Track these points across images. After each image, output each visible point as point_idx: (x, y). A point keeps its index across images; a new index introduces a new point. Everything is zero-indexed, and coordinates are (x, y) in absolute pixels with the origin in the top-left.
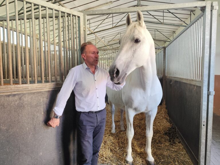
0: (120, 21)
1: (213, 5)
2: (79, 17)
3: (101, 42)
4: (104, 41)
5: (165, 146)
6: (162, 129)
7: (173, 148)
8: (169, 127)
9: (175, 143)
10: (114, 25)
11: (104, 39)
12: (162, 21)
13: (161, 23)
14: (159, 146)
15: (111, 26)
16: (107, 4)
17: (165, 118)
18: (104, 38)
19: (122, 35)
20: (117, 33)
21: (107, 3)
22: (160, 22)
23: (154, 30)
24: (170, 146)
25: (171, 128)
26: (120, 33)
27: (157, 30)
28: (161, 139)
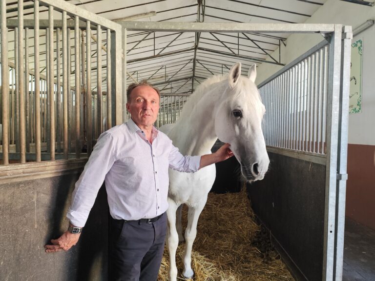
0: (167, 46)
1: (345, 32)
2: (113, 32)
3: (132, 80)
4: (136, 79)
5: (256, 266)
6: (246, 236)
7: (270, 269)
8: (257, 231)
9: (271, 260)
10: (157, 52)
11: (136, 76)
12: (236, 52)
13: (235, 55)
14: (246, 268)
15: (151, 54)
16: (146, 16)
17: (248, 214)
18: (136, 73)
19: (167, 69)
20: (160, 66)
21: (146, 14)
22: (234, 53)
23: (221, 66)
24: (264, 266)
25: (261, 232)
26: (164, 67)
27: (225, 65)
28: (247, 254)
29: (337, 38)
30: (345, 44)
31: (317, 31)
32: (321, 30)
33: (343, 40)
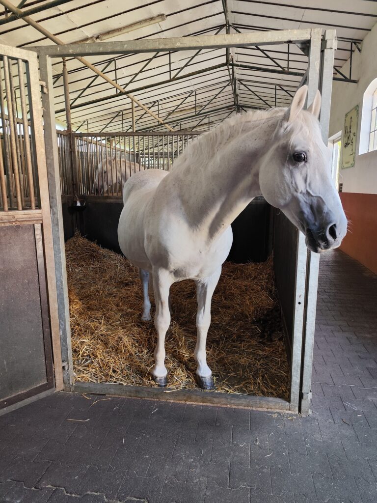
0: (186, 66)
1: (326, 39)
2: (26, 62)
5: (249, 346)
6: (252, 313)
7: (263, 350)
8: (269, 308)
9: (271, 341)
13: (283, 72)
14: (236, 347)
16: (152, 22)
17: (267, 288)
20: (187, 92)
21: (152, 19)
23: (274, 87)
24: (259, 347)
25: (273, 310)
26: (194, 93)
27: (280, 86)
28: (243, 332)
29: (315, 48)
30: (325, 58)
31: (286, 40)
32: (291, 40)
33: (322, 51)
